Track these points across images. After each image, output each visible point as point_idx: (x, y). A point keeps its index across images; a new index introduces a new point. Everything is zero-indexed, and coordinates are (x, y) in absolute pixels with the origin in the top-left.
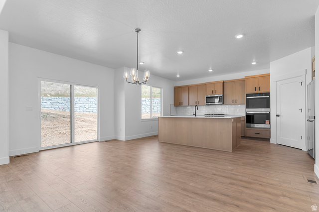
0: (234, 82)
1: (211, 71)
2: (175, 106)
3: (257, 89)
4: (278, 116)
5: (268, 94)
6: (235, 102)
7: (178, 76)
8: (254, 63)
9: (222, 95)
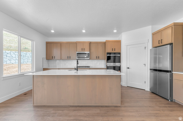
0: (97, 43)
1: (84, 31)
2: (47, 59)
3: (114, 50)
4: (128, 68)
5: (120, 54)
6: (98, 58)
7: (53, 31)
8: (115, 31)
9: (89, 52)
